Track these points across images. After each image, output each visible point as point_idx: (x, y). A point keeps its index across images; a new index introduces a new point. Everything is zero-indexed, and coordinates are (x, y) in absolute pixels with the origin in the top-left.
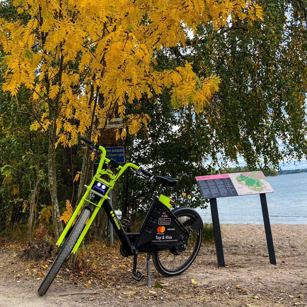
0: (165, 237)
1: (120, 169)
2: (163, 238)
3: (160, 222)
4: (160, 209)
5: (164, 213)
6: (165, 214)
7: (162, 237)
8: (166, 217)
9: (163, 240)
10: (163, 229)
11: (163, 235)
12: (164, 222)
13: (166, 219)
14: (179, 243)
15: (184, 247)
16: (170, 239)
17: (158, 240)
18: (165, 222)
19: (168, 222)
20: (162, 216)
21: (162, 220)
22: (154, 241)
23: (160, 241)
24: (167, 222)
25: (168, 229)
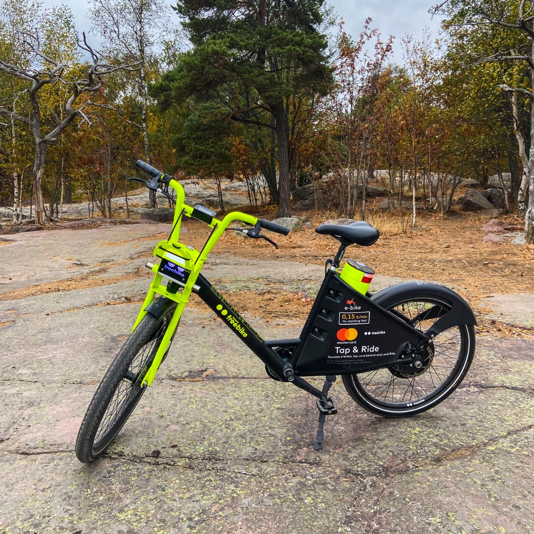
0: (359, 349)
1: (216, 226)
2: (355, 350)
3: (342, 320)
4: (341, 294)
5: (350, 302)
6: (352, 305)
7: (352, 350)
8: (358, 311)
9: (356, 354)
10: (352, 334)
11: (354, 345)
12: (351, 320)
13: (356, 315)
14: (400, 358)
15: (414, 365)
16: (375, 353)
17: (344, 354)
18: (355, 319)
19: (364, 319)
20: (346, 308)
21: (348, 317)
22: (331, 357)
23: (347, 357)
24: (360, 319)
25: (366, 334)
